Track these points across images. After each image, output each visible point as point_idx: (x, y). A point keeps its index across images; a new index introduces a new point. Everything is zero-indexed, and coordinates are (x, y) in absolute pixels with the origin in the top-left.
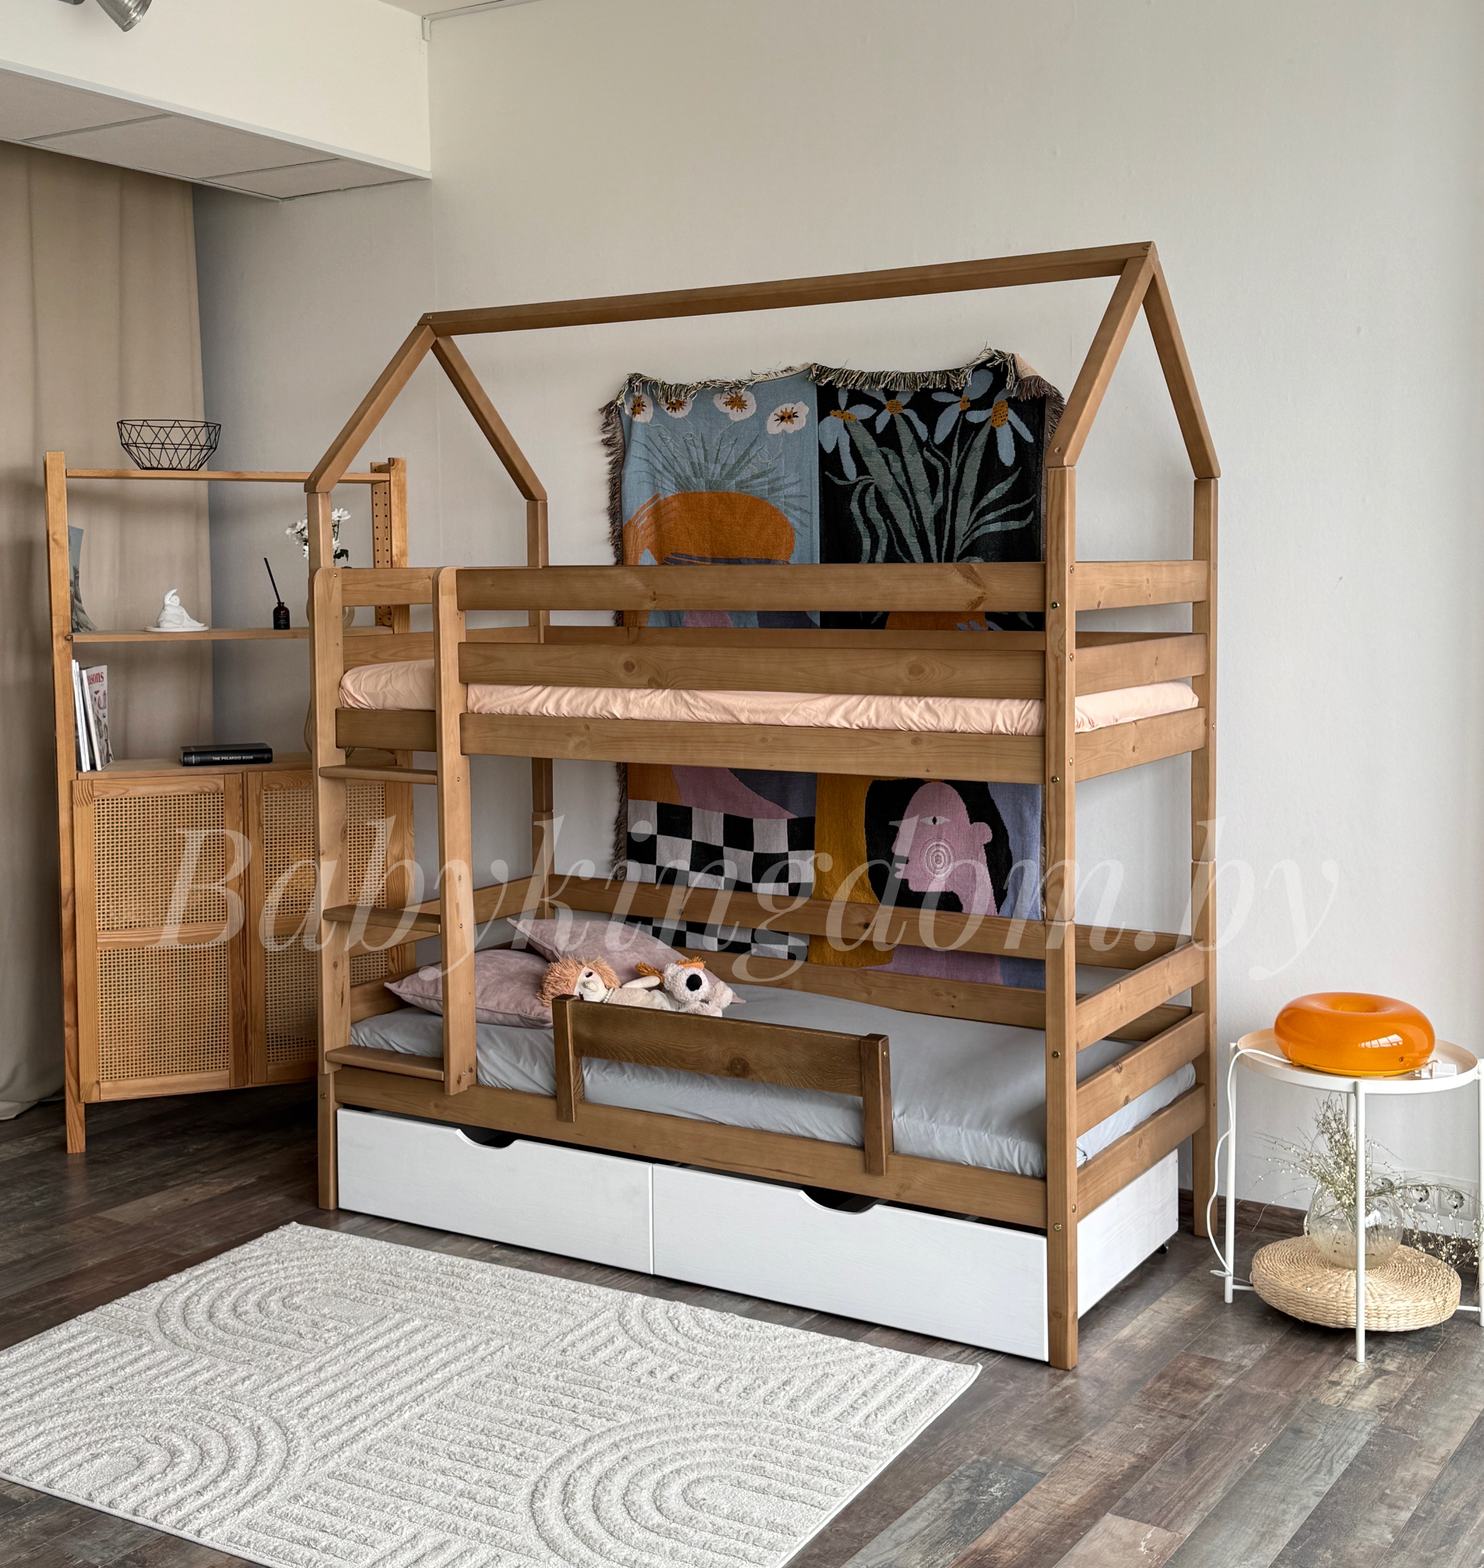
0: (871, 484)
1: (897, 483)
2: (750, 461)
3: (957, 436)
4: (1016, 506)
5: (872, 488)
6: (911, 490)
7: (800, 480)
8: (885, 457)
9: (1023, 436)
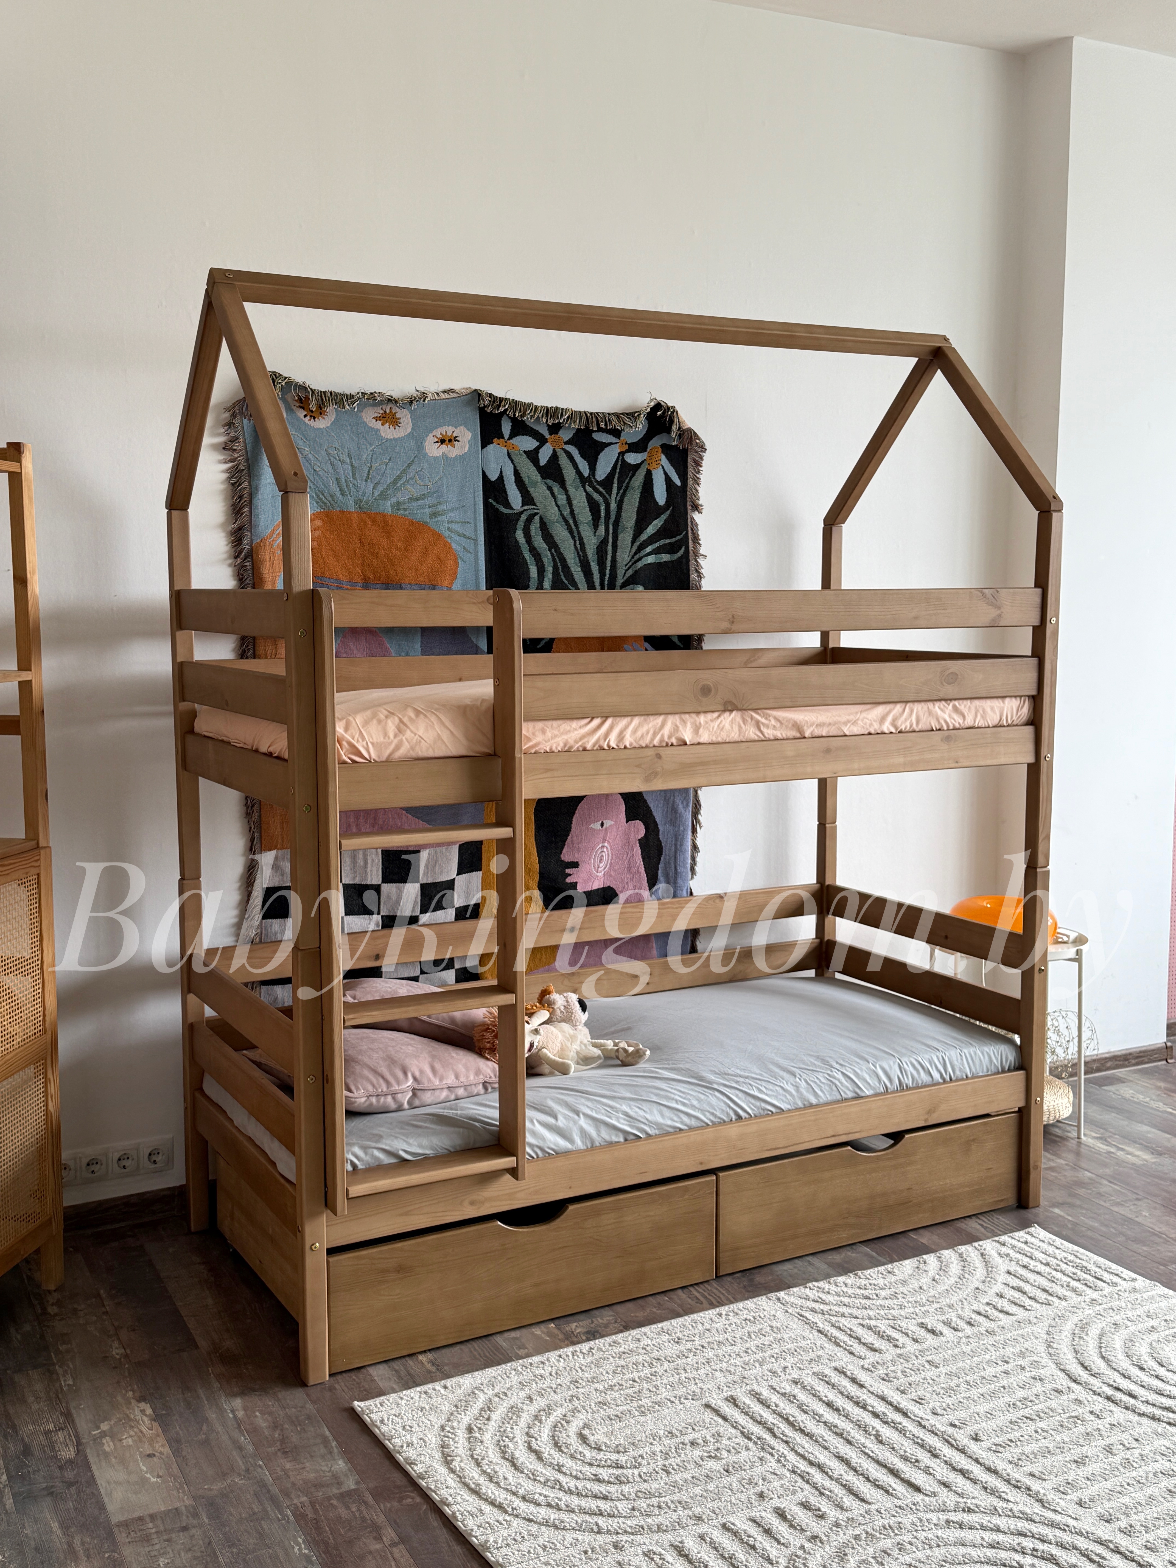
0: (536, 514)
3: (617, 474)
4: (667, 541)
5: (537, 518)
6: (575, 521)
7: (464, 506)
8: (549, 488)
9: (672, 478)
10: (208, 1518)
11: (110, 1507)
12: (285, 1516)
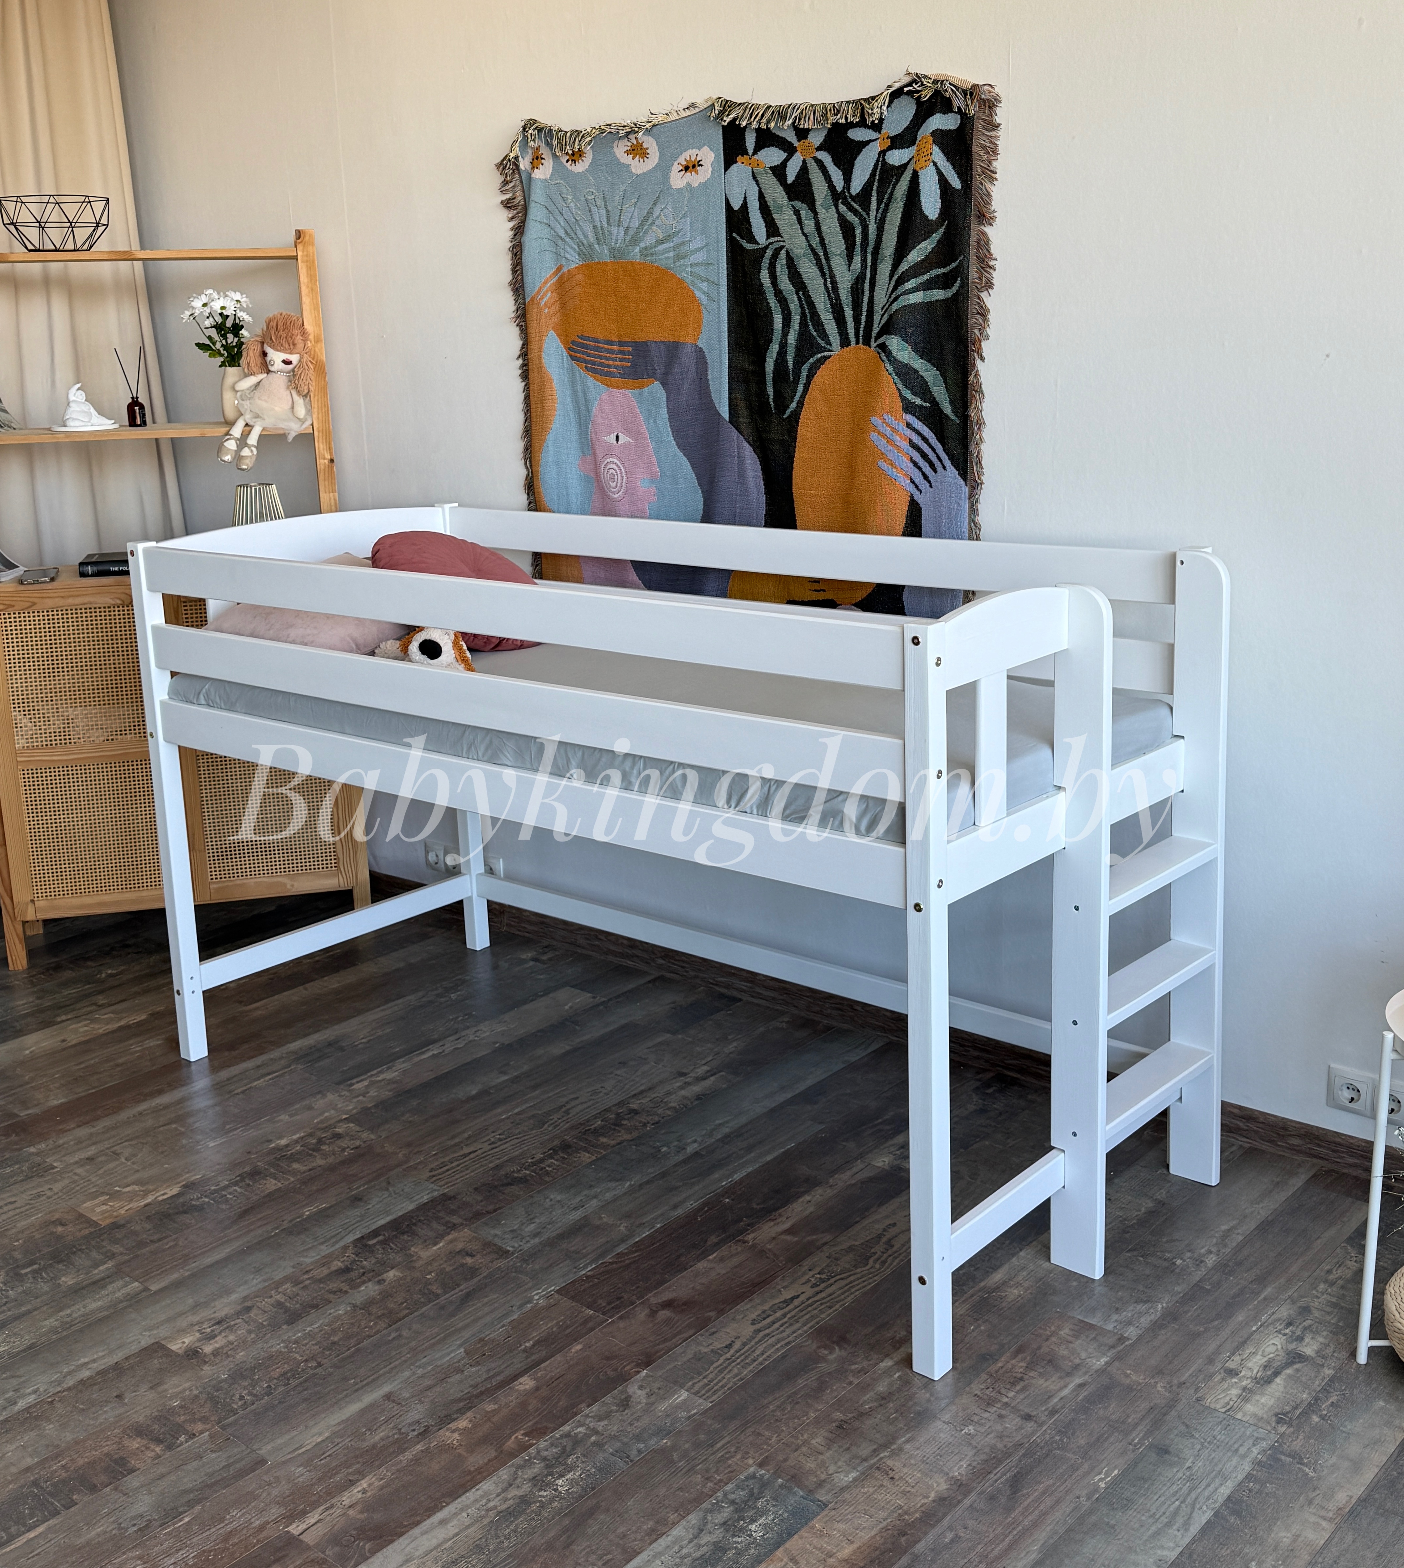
0: (783, 247)
1: (810, 245)
2: (653, 223)
3: (876, 184)
4: (941, 271)
5: (783, 252)
6: (826, 254)
7: (707, 245)
8: (797, 213)
9: (950, 180)
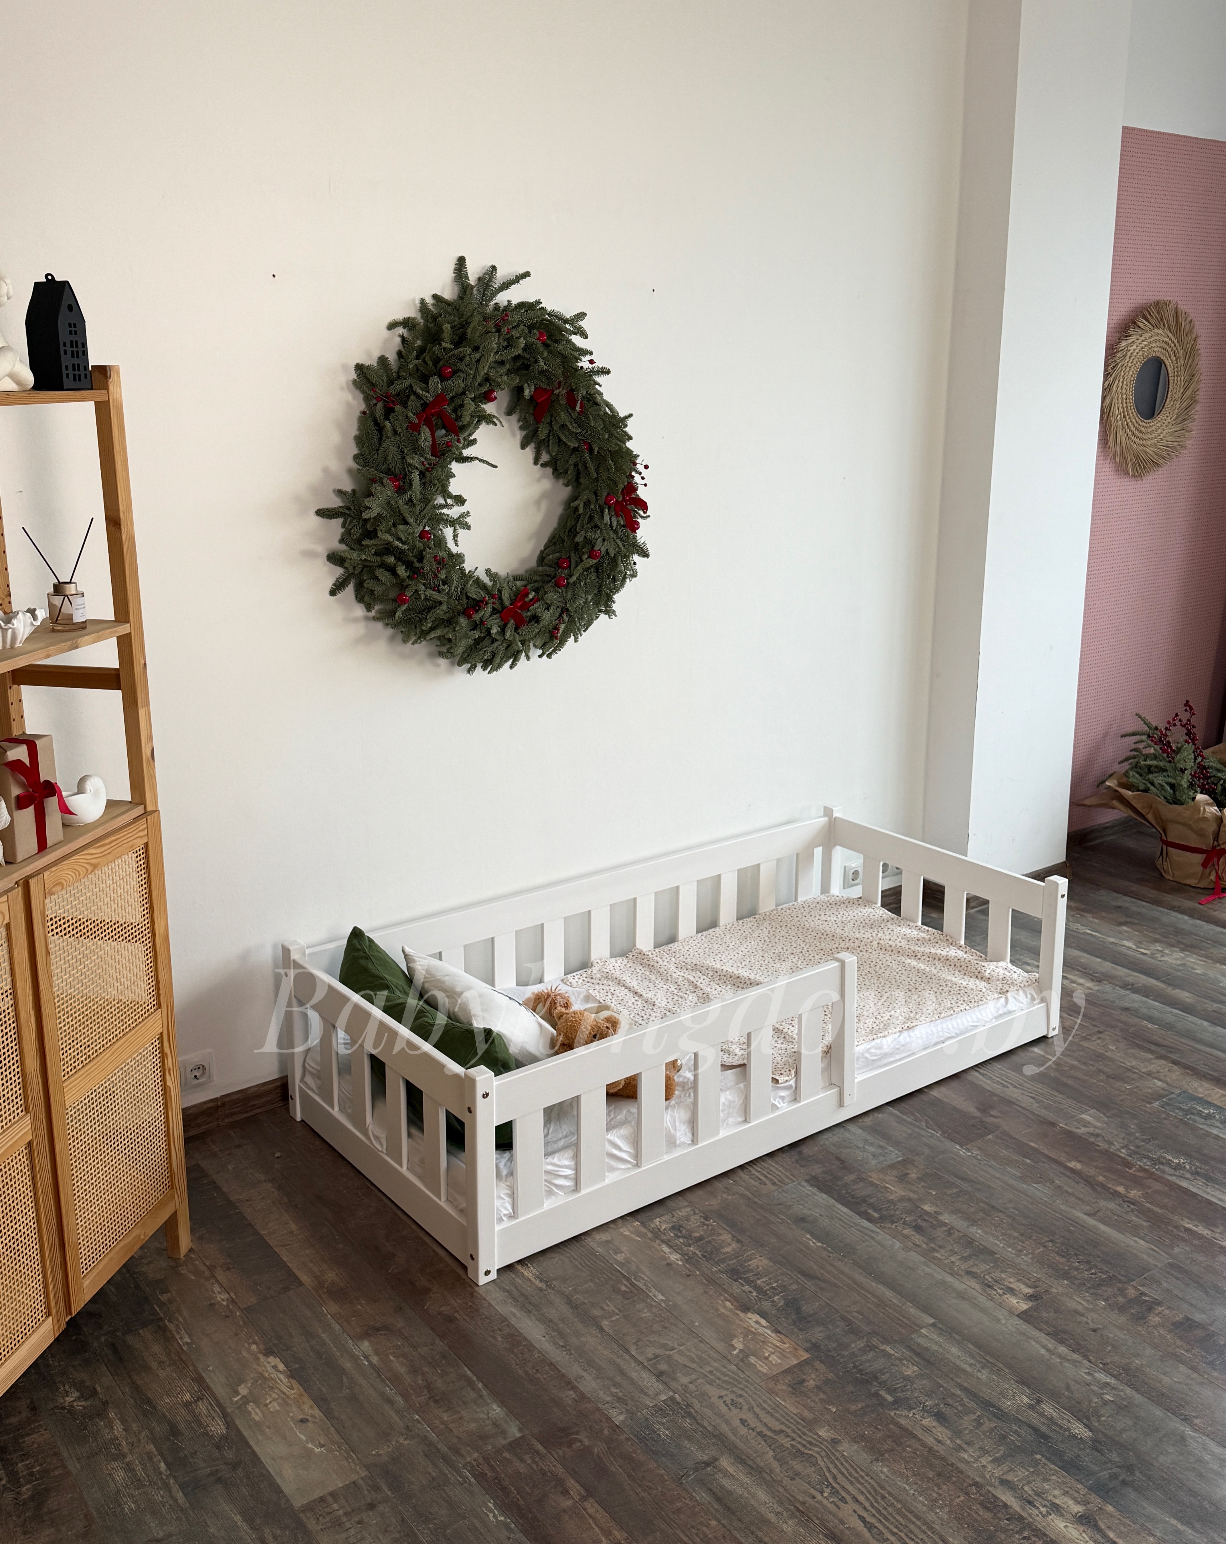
10: (390, 1490)
11: (287, 1490)
12: (464, 1478)
